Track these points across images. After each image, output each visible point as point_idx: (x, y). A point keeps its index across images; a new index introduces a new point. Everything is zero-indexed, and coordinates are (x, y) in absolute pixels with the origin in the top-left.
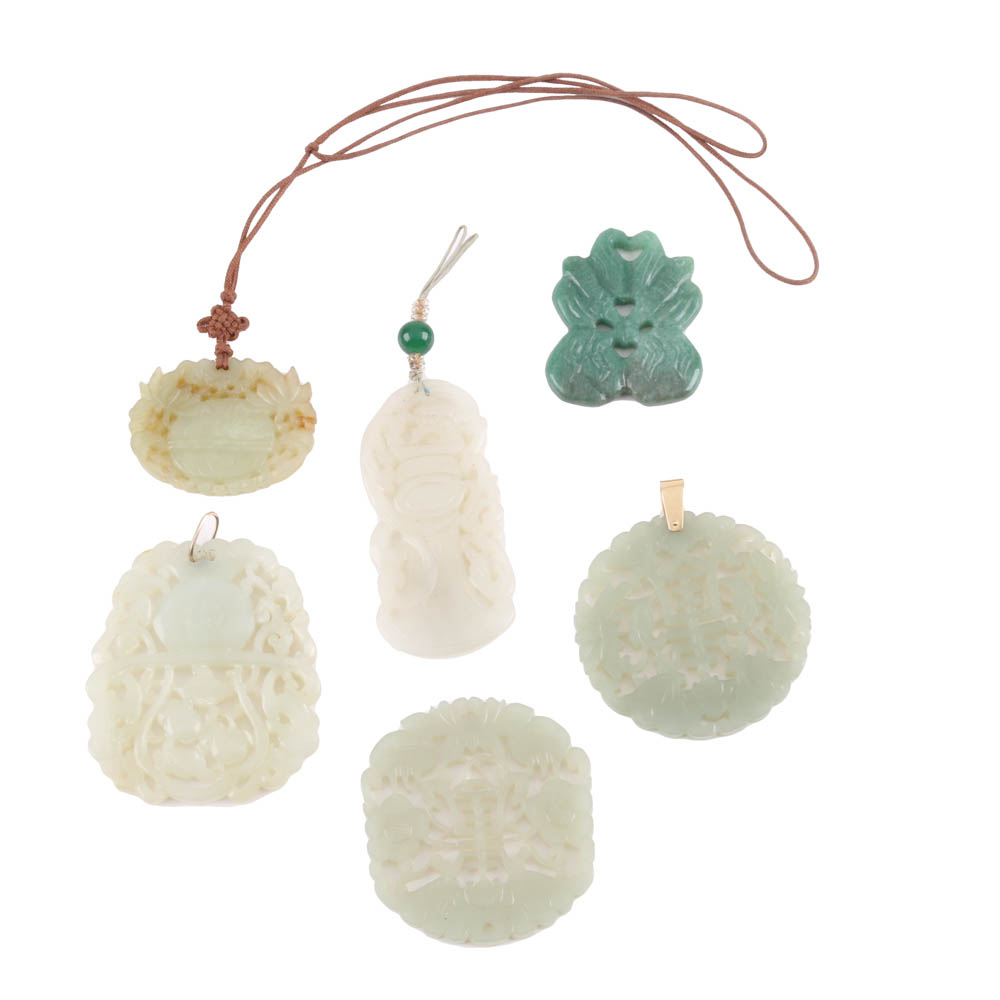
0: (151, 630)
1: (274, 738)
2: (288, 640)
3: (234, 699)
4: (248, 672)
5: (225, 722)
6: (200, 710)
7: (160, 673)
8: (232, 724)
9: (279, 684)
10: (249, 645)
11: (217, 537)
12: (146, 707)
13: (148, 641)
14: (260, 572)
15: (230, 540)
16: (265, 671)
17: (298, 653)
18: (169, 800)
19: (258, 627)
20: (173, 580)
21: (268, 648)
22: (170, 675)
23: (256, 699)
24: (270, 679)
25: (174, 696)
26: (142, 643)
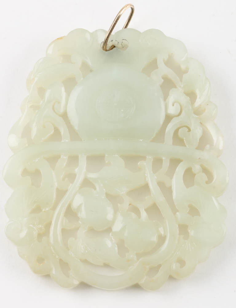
0: (65, 116)
1: (183, 229)
2: (198, 132)
3: (146, 188)
4: (158, 162)
5: (136, 211)
6: (113, 199)
7: (74, 160)
8: (144, 214)
9: (189, 175)
10: (160, 136)
11: (128, 27)
12: (61, 193)
13: (63, 130)
14: (169, 63)
15: (142, 30)
16: (175, 162)
17: (208, 146)
18: (84, 286)
19: (168, 118)
20: (86, 69)
21: (178, 140)
22: (83, 162)
23: (167, 190)
24: (180, 170)
25: (87, 183)
26: (57, 131)
